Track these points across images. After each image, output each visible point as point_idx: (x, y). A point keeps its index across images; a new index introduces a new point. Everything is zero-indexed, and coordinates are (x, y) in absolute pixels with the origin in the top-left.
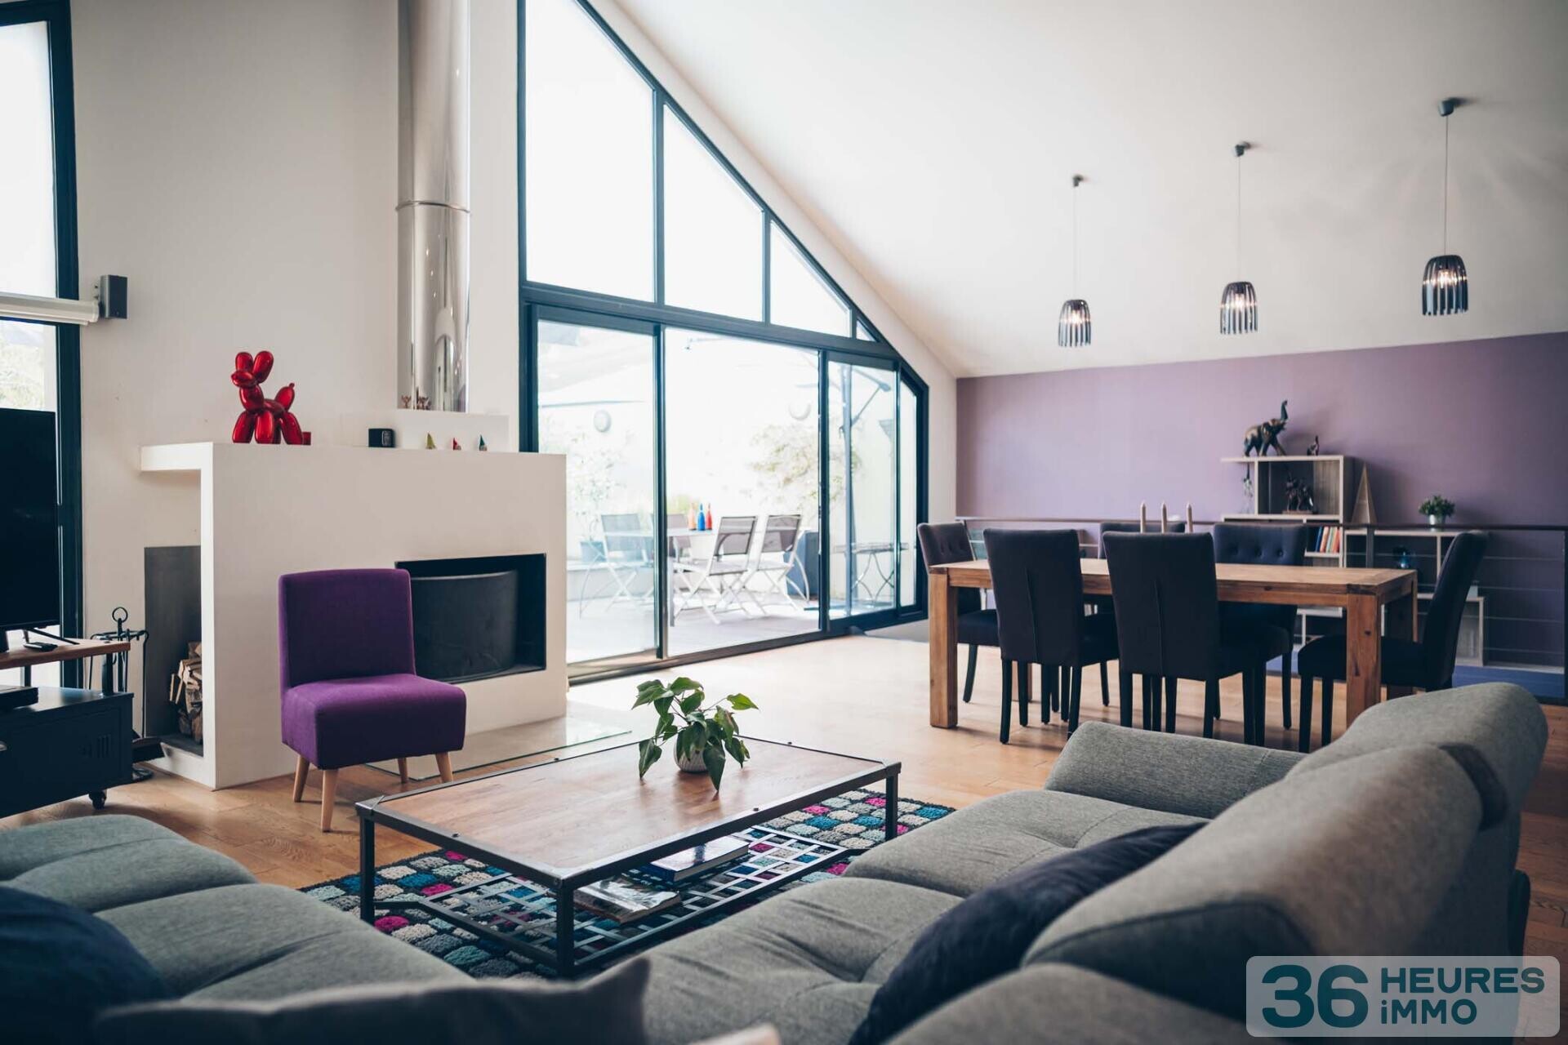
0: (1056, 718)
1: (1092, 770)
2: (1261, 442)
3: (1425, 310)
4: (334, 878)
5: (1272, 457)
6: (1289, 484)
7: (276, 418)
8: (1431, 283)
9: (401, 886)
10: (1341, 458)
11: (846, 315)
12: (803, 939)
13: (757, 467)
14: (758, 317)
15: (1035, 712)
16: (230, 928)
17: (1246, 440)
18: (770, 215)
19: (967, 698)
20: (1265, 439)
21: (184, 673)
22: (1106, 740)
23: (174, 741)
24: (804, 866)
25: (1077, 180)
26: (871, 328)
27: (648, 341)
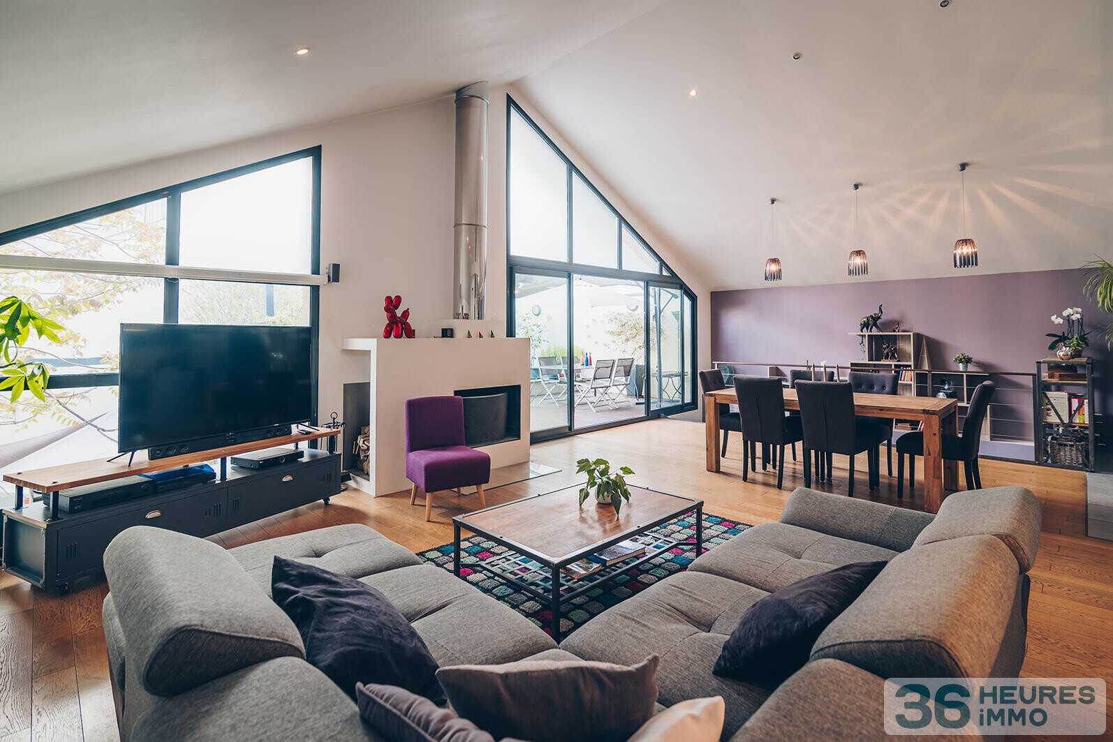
0: (770, 467)
1: (804, 514)
2: (869, 325)
3: (955, 266)
4: (436, 547)
5: (875, 332)
6: (884, 346)
7: (402, 325)
8: (959, 252)
9: (467, 552)
10: (911, 334)
11: (657, 264)
12: (679, 608)
13: (612, 333)
14: (615, 266)
15: (759, 463)
16: (420, 590)
17: (861, 324)
18: (622, 219)
19: (723, 456)
20: (871, 323)
21: (360, 441)
22: (809, 498)
23: (355, 473)
24: (659, 551)
25: (773, 201)
26: (669, 269)
27: (566, 280)
